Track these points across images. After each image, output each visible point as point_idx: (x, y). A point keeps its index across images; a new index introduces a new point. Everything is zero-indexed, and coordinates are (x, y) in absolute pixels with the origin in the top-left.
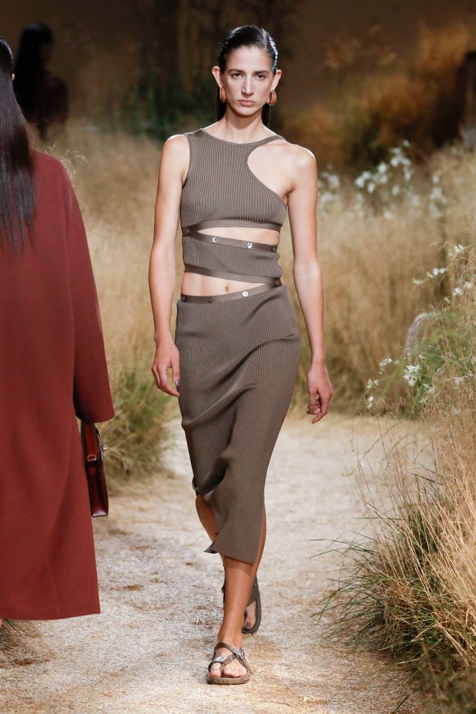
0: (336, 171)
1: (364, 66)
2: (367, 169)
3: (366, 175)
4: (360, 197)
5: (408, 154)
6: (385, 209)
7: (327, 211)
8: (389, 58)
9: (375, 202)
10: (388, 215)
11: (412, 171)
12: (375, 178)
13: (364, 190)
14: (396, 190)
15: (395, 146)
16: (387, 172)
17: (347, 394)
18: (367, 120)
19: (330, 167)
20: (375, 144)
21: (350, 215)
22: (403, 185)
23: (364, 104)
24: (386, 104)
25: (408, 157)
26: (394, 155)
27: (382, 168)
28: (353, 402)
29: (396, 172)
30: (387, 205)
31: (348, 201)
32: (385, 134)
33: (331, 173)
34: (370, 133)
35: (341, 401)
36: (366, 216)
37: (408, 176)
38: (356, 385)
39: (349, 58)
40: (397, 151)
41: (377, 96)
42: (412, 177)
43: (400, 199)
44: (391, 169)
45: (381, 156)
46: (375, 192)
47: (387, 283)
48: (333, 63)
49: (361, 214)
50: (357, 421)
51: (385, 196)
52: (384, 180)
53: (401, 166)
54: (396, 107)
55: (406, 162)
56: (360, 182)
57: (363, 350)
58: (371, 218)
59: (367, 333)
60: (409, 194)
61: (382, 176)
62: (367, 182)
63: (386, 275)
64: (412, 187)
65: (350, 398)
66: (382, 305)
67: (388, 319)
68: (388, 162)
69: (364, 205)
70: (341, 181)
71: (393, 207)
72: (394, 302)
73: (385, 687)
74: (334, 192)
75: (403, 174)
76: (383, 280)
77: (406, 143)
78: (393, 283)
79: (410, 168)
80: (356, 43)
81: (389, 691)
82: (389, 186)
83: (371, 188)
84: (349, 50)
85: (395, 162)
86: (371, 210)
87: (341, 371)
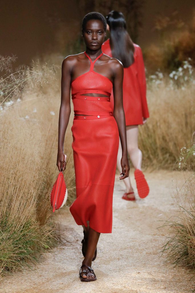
0: (161, 71)
1: (171, 28)
2: (174, 70)
3: (174, 72)
4: (171, 82)
5: (190, 63)
6: (182, 86)
7: (158, 87)
8: (181, 24)
9: (178, 83)
10: (183, 88)
11: (193, 70)
12: (178, 73)
13: (173, 79)
14: (186, 78)
15: (185, 60)
16: (182, 71)
17: (169, 162)
18: (173, 50)
19: (159, 70)
20: (177, 60)
21: (168, 89)
22: (189, 76)
23: (172, 43)
24: (181, 43)
25: (191, 64)
26: (185, 64)
27: (180, 69)
28: (171, 165)
29: (186, 71)
30: (183, 84)
31: (167, 83)
32: (180, 55)
33: (159, 72)
34: (174, 55)
35: (166, 165)
36: (174, 89)
37: (191, 72)
38: (172, 158)
39: (165, 25)
40: (186, 62)
41: (177, 40)
42: (193, 73)
43: (188, 82)
44: (184, 70)
45: (180, 64)
46: (178, 79)
47: (184, 116)
48: (159, 27)
49: (172, 88)
50: (174, 173)
51: (182, 81)
52: (181, 74)
53: (188, 68)
54: (184, 44)
55: (190, 67)
56: (171, 75)
57: (175, 144)
58: (176, 90)
59: (176, 137)
60: (192, 80)
61: (180, 72)
62: (174, 75)
63: (183, 113)
64: (192, 77)
65: (170, 163)
66: (182, 125)
67: (185, 131)
68: (182, 67)
69: (173, 84)
70: (164, 75)
71: (185, 85)
72: (187, 124)
73: (190, 281)
74: (161, 80)
75: (189, 72)
76: (182, 115)
77: (190, 59)
78: (186, 116)
79: (192, 69)
80: (168, 19)
81: (191, 282)
82: (183, 77)
83: (176, 78)
84: (165, 22)
85: (185, 67)
86: (176, 87)
87: (166, 153)
